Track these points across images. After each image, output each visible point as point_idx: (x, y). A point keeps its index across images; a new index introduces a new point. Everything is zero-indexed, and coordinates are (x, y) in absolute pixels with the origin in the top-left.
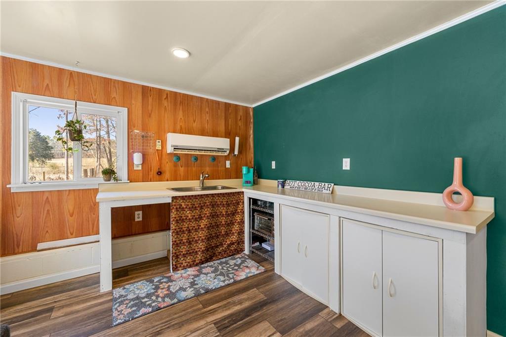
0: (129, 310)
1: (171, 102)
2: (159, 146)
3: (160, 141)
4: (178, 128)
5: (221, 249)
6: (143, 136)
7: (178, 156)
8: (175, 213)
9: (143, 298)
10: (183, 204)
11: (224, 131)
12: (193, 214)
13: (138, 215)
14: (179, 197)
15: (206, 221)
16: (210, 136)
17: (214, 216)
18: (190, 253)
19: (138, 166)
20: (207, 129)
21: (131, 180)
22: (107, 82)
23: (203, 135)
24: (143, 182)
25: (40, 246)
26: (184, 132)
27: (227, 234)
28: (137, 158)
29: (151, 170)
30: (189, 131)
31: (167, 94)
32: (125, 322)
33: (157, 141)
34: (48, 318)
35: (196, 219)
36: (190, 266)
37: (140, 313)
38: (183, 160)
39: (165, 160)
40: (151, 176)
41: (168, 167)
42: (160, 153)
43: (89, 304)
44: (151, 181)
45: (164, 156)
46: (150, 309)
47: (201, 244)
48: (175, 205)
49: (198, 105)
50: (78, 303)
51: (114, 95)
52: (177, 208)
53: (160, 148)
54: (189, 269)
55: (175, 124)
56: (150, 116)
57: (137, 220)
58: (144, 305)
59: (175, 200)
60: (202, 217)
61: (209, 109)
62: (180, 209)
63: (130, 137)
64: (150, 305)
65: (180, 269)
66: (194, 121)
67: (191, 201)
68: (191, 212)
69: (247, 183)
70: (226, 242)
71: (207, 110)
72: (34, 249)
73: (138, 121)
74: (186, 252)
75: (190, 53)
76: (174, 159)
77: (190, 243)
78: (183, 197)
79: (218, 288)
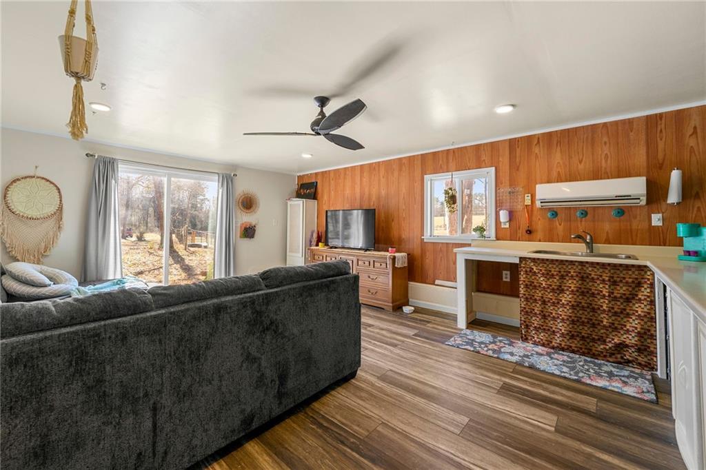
0: (461, 342)
1: (543, 146)
2: (528, 201)
3: (530, 195)
4: (554, 174)
5: (602, 347)
6: (510, 193)
7: (554, 211)
8: (524, 276)
9: (476, 342)
10: (535, 268)
11: (645, 164)
12: (548, 283)
13: (506, 274)
14: (530, 258)
15: (570, 296)
16: (613, 177)
17: (582, 292)
18: (544, 329)
19: (505, 223)
20: (605, 168)
21: (498, 239)
22: (478, 148)
23: (598, 179)
24: (511, 240)
25: (437, 282)
26: (563, 178)
27: (614, 328)
28: (504, 216)
29: (519, 228)
30: (572, 177)
31: (539, 138)
32: (452, 346)
33: (526, 195)
34: (425, 325)
35: (553, 289)
36: (543, 345)
37: (465, 347)
38: (561, 215)
39: (537, 216)
40: (519, 235)
41: (540, 225)
42: (530, 209)
43: (446, 329)
44: (519, 240)
45: (535, 212)
46: (472, 349)
47: (561, 324)
48: (524, 267)
49: (587, 138)
50: (442, 326)
51: (483, 158)
52: (526, 271)
53: (530, 204)
54: (540, 347)
55: (550, 170)
56: (518, 170)
57: (504, 280)
58: (472, 345)
59: (524, 262)
60: (563, 290)
61: (608, 137)
62: (530, 272)
63: (498, 195)
64: (475, 348)
65: (531, 342)
66: (581, 162)
67: (545, 265)
68: (546, 280)
69: (690, 255)
70: (613, 339)
71: (605, 139)
72: (433, 284)
73: (505, 179)
74: (538, 326)
75: (513, 105)
76: (549, 215)
77: (544, 317)
78: (534, 259)
79: (547, 372)
